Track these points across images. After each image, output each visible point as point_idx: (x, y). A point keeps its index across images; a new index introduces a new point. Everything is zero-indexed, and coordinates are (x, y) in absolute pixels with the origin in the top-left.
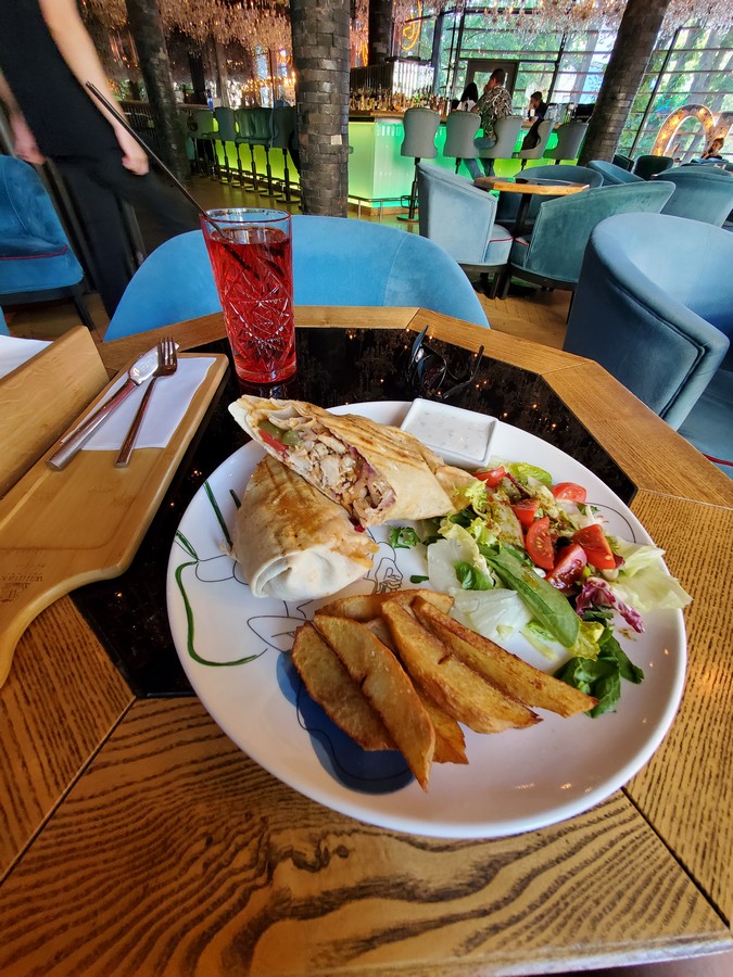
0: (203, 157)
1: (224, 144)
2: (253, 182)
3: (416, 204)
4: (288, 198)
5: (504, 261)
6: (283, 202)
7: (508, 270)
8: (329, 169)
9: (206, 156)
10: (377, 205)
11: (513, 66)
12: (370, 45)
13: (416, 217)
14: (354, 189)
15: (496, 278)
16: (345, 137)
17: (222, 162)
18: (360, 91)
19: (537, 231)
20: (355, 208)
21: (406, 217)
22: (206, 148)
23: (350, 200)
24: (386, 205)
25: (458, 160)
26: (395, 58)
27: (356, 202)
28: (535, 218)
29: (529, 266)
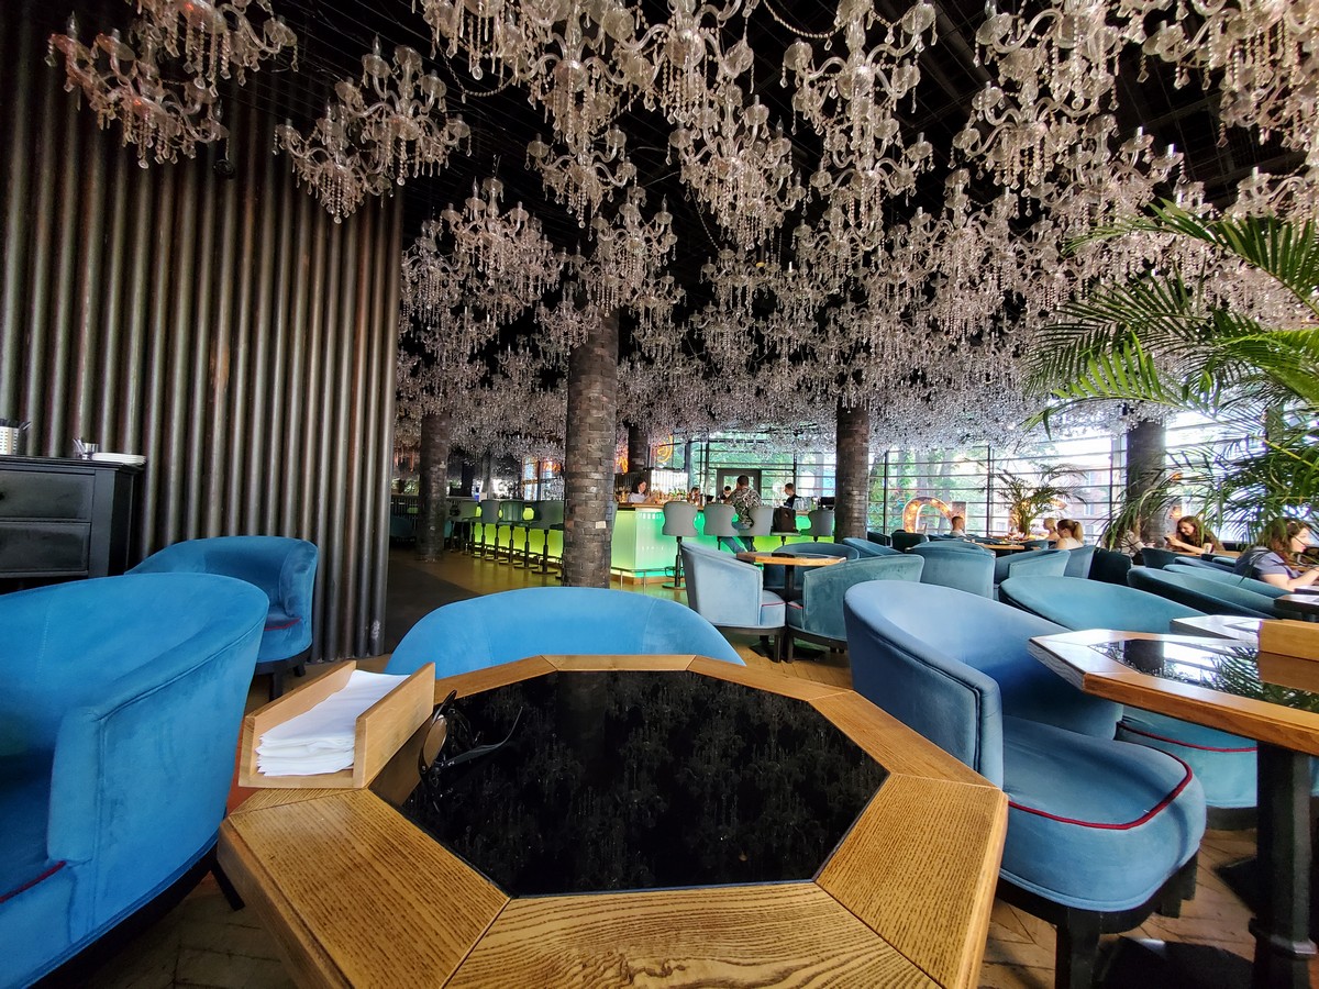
0: (459, 535)
1: (484, 526)
2: (508, 556)
3: (682, 573)
4: (545, 569)
5: (782, 623)
6: (538, 573)
7: (787, 632)
8: (593, 547)
9: (462, 535)
10: (641, 575)
11: (757, 474)
12: (629, 460)
13: (683, 585)
14: (617, 562)
15: (776, 641)
16: (608, 523)
17: (478, 540)
18: (621, 489)
19: (807, 596)
20: (617, 578)
21: (672, 585)
22: (464, 529)
23: (613, 572)
24: (648, 575)
25: (719, 538)
26: (652, 468)
27: (618, 572)
28: (802, 585)
29: (807, 627)
